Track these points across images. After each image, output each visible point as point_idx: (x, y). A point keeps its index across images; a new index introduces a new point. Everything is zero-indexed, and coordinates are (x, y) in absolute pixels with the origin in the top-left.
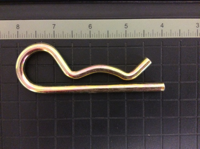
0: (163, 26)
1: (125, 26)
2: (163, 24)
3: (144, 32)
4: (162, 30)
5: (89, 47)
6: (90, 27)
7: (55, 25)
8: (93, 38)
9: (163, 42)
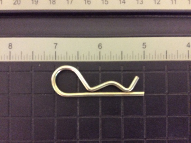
0: (189, 46)
1: (143, 45)
2: (189, 43)
3: (166, 53)
4: (188, 51)
5: (98, 71)
6: (100, 47)
7: (57, 44)
8: (103, 60)
9: (189, 65)
